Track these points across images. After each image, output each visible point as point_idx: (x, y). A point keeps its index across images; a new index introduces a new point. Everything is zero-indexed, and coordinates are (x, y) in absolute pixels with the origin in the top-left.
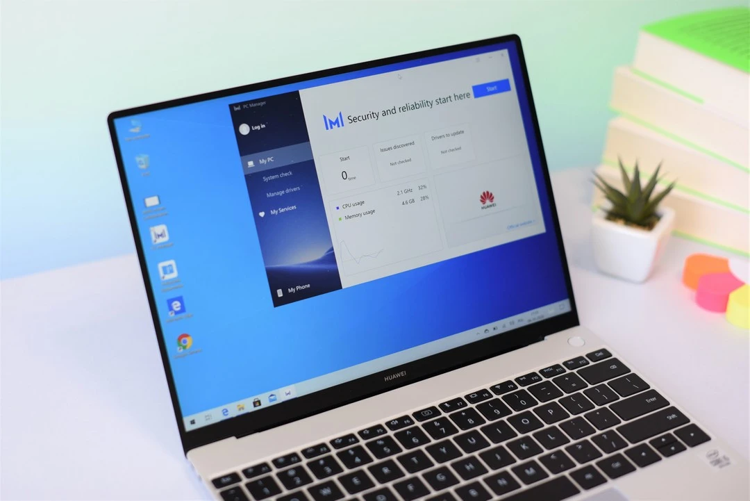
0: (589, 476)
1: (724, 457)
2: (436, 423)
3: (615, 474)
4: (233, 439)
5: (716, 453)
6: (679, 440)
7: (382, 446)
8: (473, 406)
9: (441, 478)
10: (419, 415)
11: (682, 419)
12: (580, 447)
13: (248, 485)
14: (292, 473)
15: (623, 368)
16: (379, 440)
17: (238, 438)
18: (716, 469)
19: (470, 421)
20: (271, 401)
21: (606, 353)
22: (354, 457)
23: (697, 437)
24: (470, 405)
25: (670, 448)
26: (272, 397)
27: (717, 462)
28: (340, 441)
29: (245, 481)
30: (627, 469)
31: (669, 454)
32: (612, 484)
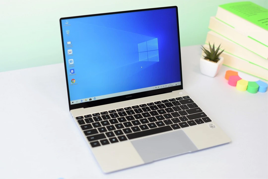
0: (176, 126)
1: (214, 126)
2: (137, 110)
3: (183, 127)
4: (83, 108)
5: (212, 125)
6: (203, 120)
7: (122, 114)
8: (149, 106)
9: (136, 123)
10: (133, 107)
11: (205, 115)
12: (175, 119)
13: (85, 119)
14: (97, 118)
15: (192, 101)
16: (121, 112)
17: (84, 108)
18: (211, 128)
19: (147, 110)
20: (94, 99)
21: (188, 97)
22: (114, 115)
23: (208, 120)
24: (148, 106)
25: (200, 122)
26: (95, 98)
27: (212, 127)
28: (111, 111)
29: (85, 118)
30: (187, 126)
31: (199, 123)
32: (182, 129)
